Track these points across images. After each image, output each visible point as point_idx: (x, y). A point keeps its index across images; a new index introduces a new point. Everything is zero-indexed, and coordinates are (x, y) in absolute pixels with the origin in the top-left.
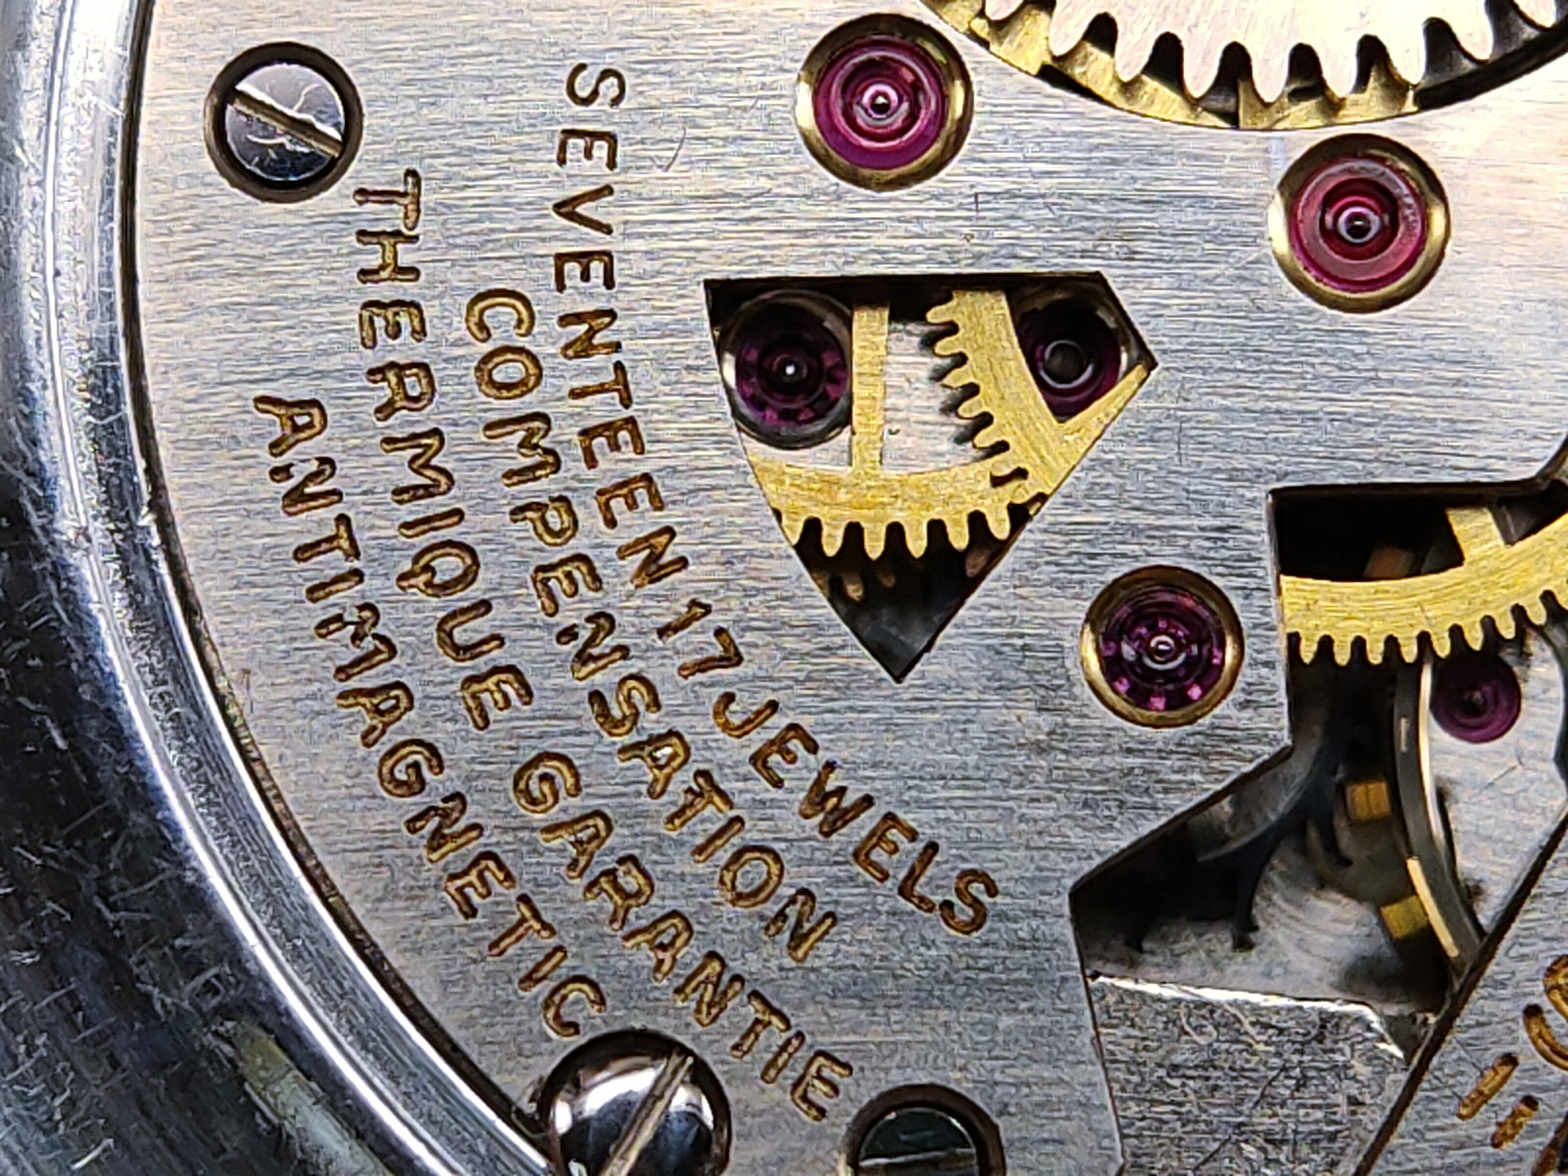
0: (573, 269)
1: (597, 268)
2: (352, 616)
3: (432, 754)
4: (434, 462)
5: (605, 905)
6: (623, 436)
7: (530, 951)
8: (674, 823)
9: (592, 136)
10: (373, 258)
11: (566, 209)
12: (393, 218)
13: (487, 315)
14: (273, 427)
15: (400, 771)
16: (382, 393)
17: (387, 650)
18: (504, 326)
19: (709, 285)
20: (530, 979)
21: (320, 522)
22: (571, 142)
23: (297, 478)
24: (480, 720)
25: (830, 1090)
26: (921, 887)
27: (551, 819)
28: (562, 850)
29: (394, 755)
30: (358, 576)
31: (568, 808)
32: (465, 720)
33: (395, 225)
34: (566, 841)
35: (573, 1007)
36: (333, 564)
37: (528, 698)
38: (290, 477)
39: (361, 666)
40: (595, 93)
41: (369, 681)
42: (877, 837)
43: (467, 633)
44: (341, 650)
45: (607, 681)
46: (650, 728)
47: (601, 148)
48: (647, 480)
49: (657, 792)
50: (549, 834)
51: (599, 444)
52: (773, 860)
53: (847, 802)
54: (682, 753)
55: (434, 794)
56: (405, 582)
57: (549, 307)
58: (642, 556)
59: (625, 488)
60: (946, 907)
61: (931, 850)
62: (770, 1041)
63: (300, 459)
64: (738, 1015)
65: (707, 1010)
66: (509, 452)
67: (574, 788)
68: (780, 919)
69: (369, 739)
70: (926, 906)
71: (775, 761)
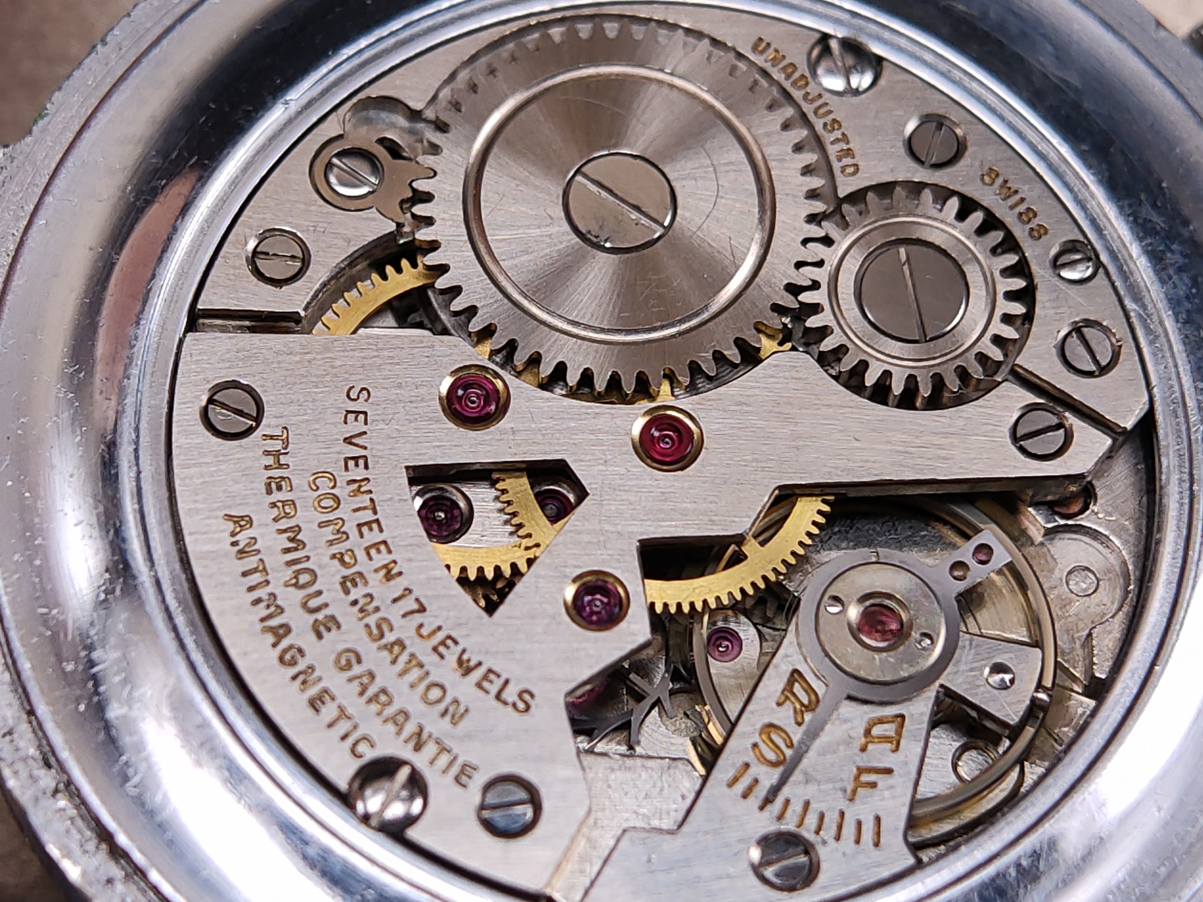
0: (351, 463)
1: (361, 462)
2: (265, 597)
3: (300, 651)
4: (299, 537)
5: (374, 707)
6: (375, 526)
7: (343, 727)
8: (402, 674)
9: (358, 413)
10: (270, 460)
11: (348, 441)
12: (278, 445)
13: (317, 481)
14: (231, 526)
15: (288, 657)
16: (275, 512)
17: (281, 610)
18: (325, 485)
19: (407, 468)
20: (344, 738)
21: (251, 562)
22: (349, 416)
23: (241, 545)
24: (320, 636)
25: (470, 777)
26: (504, 696)
27: (350, 674)
28: (355, 686)
29: (285, 651)
30: (268, 582)
31: (357, 670)
32: (313, 637)
33: (279, 447)
34: (356, 683)
35: (362, 748)
36: (256, 578)
37: (339, 627)
38: (238, 545)
39: (270, 617)
40: (358, 397)
41: (274, 622)
42: (485, 677)
43: (313, 603)
44: (262, 611)
45: (372, 620)
46: (390, 637)
47: (361, 417)
48: (385, 542)
49: (394, 662)
50: (350, 680)
51: (365, 529)
52: (442, 687)
53: (472, 663)
54: (403, 647)
55: (302, 665)
56: (286, 585)
57: (343, 477)
58: (384, 572)
59: (376, 545)
60: (514, 705)
61: (507, 682)
62: (444, 759)
63: (243, 538)
64: (430, 749)
65: (418, 747)
66: (328, 533)
67: (359, 661)
68: (446, 711)
69: (274, 645)
70: (505, 703)
71: (441, 649)
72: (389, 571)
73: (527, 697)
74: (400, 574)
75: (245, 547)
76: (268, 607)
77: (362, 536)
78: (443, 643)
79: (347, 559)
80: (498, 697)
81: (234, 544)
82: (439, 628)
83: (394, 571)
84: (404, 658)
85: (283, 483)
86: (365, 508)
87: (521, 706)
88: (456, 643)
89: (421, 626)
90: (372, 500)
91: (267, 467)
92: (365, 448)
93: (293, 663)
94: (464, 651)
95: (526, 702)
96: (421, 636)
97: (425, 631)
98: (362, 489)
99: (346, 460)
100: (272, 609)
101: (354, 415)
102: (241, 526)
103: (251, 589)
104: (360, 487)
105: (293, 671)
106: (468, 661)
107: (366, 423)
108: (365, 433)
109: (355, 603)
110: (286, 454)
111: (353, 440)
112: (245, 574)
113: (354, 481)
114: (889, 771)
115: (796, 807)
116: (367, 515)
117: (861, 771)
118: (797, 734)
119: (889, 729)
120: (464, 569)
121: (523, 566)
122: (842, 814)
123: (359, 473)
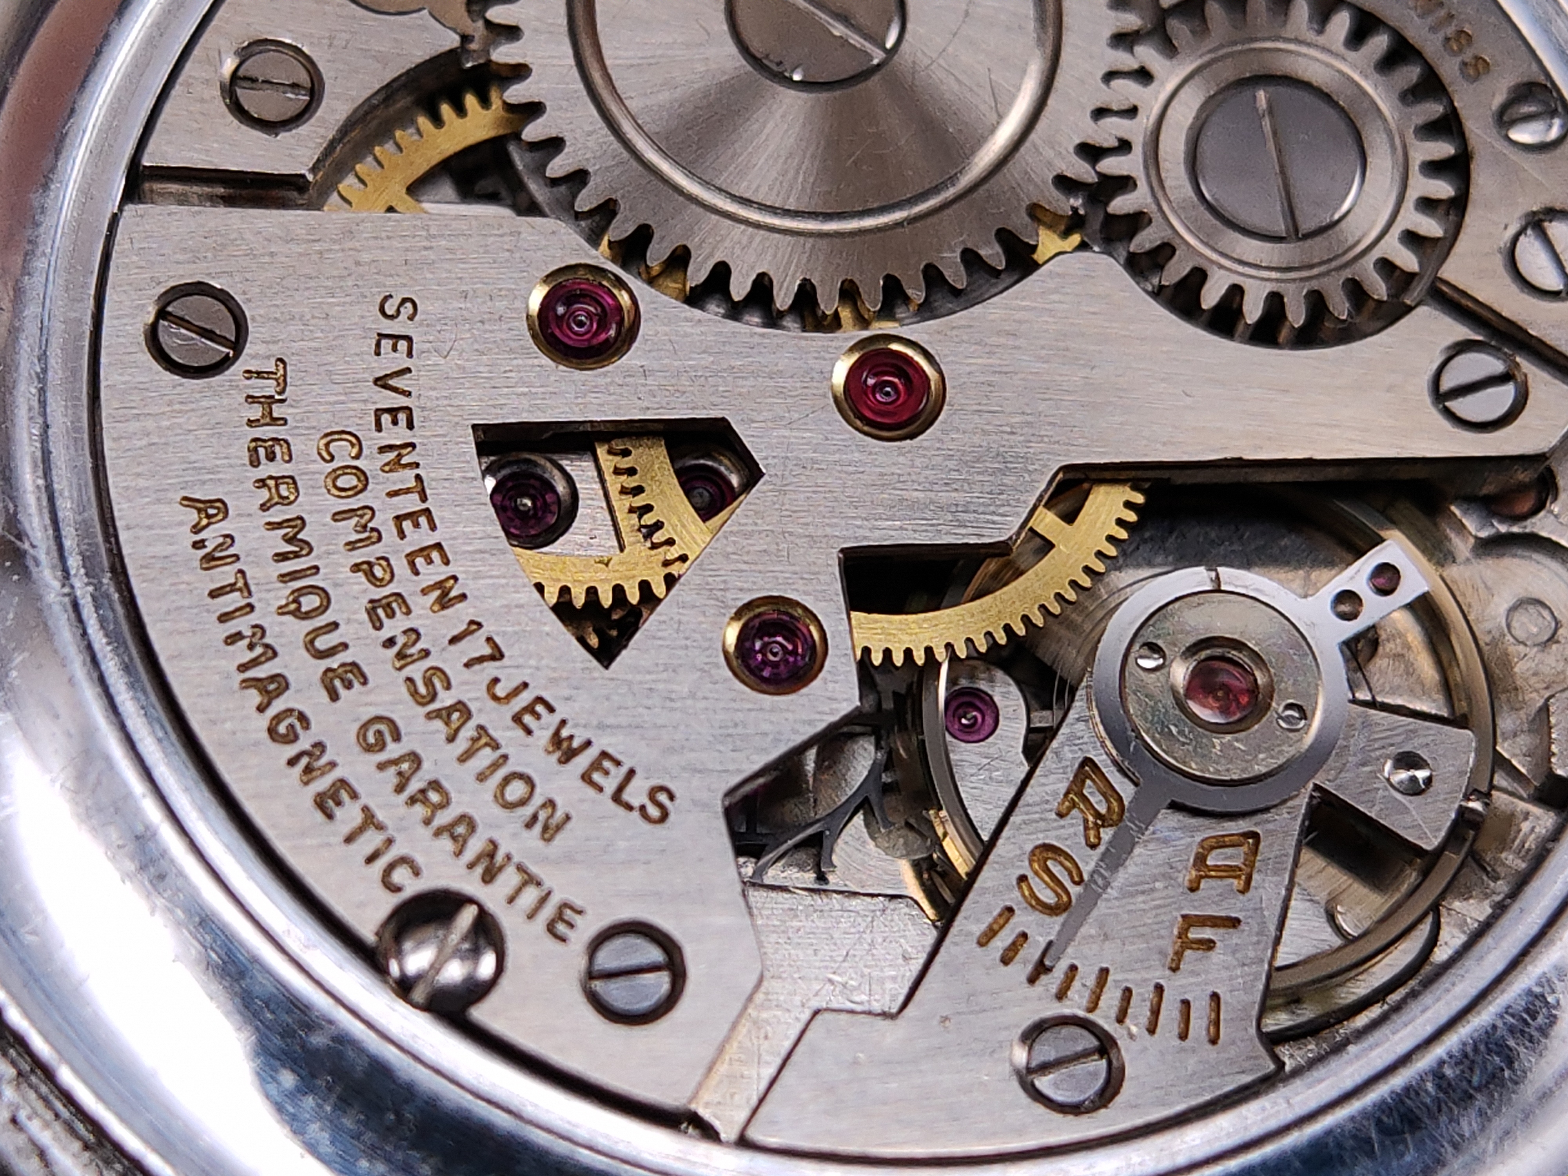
0: (386, 419)
1: (402, 417)
2: (248, 632)
3: (303, 718)
4: (300, 536)
5: (420, 810)
6: (423, 520)
7: (371, 840)
8: (463, 758)
9: (396, 338)
10: (256, 412)
11: (382, 382)
12: (269, 387)
13: (332, 445)
14: (193, 516)
15: (282, 729)
16: (264, 494)
17: (271, 652)
18: (343, 451)
19: (474, 427)
20: (371, 859)
21: (225, 575)
22: (384, 342)
23: (210, 546)
24: (334, 696)
25: (571, 925)
26: (626, 796)
27: (382, 757)
28: (390, 776)
29: (278, 719)
30: (251, 607)
31: (393, 750)
32: (324, 696)
33: (270, 392)
34: (392, 770)
35: (400, 875)
36: (234, 600)
37: (365, 682)
38: (205, 547)
39: (254, 663)
40: (398, 311)
41: (260, 672)
42: (596, 766)
43: (322, 643)
44: (241, 653)
45: (416, 671)
46: (445, 699)
47: (402, 345)
48: (438, 546)
49: (451, 739)
50: (381, 767)
51: (407, 525)
52: (529, 781)
53: (576, 744)
54: (467, 715)
55: (304, 743)
56: (282, 611)
57: (372, 440)
58: (437, 593)
59: (424, 551)
60: (643, 808)
61: (631, 773)
62: (530, 895)
63: (212, 535)
64: (509, 879)
65: (489, 877)
66: (348, 530)
67: (397, 737)
68: (535, 818)
69: (261, 709)
70: (629, 808)
71: (528, 719)
72: (445, 594)
73: (663, 798)
74: (463, 597)
75: (214, 550)
76: (251, 647)
77: (402, 535)
78: (530, 709)
79: (378, 572)
80: (617, 797)
81: (198, 545)
82: (525, 685)
83: (453, 594)
84: (468, 731)
85: (277, 449)
86: (408, 491)
87: (654, 812)
88: (551, 709)
89: (496, 681)
90: (418, 477)
91: (250, 423)
92: (408, 394)
93: (291, 737)
94: (563, 722)
95: (660, 806)
96: (495, 698)
97: (501, 690)
98: (404, 461)
99: (379, 412)
100: (259, 650)
101: (391, 342)
102: (208, 516)
103: (224, 618)
104: (400, 456)
105: (291, 751)
106: (571, 737)
107: (410, 354)
108: (409, 370)
109: (390, 642)
110: (282, 401)
111: (391, 382)
112: (214, 594)
113: (391, 448)
114: (1234, 923)
115: (1087, 977)
116: (411, 502)
117: (1189, 921)
118: (1088, 861)
119: (1234, 857)
120: (565, 591)
121: (659, 589)
122: (1159, 989)
123: (397, 435)
